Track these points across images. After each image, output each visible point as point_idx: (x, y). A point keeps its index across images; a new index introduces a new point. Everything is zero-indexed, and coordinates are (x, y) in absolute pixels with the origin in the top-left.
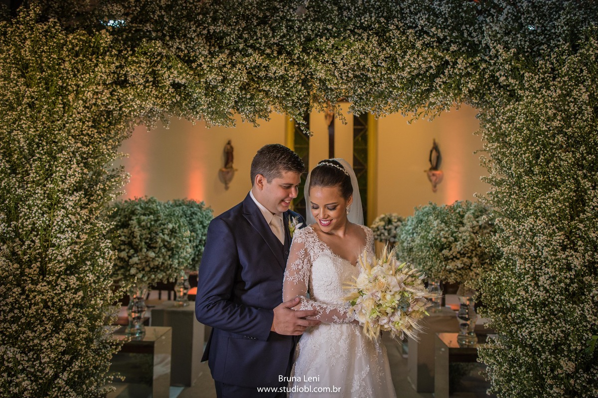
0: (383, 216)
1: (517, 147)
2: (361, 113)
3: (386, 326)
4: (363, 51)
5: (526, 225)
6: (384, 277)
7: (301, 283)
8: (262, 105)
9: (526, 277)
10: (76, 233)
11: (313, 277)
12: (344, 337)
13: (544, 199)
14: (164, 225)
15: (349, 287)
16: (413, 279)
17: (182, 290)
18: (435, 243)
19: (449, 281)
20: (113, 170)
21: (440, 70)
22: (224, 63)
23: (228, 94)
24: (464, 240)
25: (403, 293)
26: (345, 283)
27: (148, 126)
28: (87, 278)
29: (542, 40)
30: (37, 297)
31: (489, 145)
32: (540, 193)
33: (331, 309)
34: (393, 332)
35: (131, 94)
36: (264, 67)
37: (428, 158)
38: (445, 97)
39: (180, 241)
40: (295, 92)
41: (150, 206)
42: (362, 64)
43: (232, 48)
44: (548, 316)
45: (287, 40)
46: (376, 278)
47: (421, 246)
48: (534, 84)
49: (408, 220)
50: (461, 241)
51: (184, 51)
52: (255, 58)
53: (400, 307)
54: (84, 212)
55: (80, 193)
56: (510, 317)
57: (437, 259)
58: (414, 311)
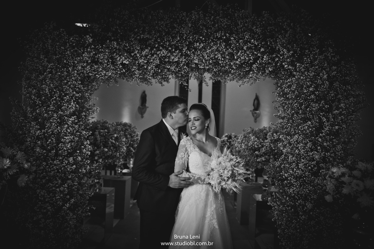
0: (227, 134)
1: (292, 100)
2: (216, 80)
3: (224, 186)
4: (217, 50)
5: (294, 139)
6: (224, 163)
7: (184, 164)
8: (166, 76)
9: (293, 164)
10: (73, 137)
11: (189, 161)
12: (203, 191)
13: (303, 126)
14: (112, 135)
15: (206, 167)
16: (239, 164)
17: (119, 169)
18: (252, 148)
19: (258, 167)
20: (90, 106)
21: (255, 61)
22: (147, 54)
23: (149, 70)
24: (267, 147)
25: (233, 171)
26: (205, 165)
27: (108, 84)
28: (78, 159)
29: (307, 47)
30: (54, 167)
31: (279, 99)
32: (302, 123)
33: (198, 177)
34: (227, 189)
35: (100, 68)
36: (168, 56)
37: (252, 104)
38: (257, 74)
39: (120, 143)
40: (182, 69)
41: (105, 125)
42: (216, 57)
43: (152, 46)
44: (303, 183)
45: (180, 43)
46: (220, 163)
47: (245, 149)
48: (302, 69)
49: (239, 136)
50: (265, 147)
51: (128, 47)
52: (164, 52)
53: (231, 177)
54: (76, 126)
55: (75, 117)
56: (284, 183)
57: (252, 156)
58: (238, 179)
